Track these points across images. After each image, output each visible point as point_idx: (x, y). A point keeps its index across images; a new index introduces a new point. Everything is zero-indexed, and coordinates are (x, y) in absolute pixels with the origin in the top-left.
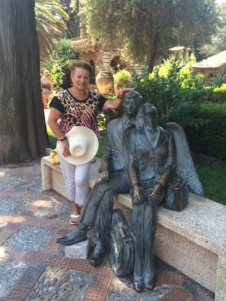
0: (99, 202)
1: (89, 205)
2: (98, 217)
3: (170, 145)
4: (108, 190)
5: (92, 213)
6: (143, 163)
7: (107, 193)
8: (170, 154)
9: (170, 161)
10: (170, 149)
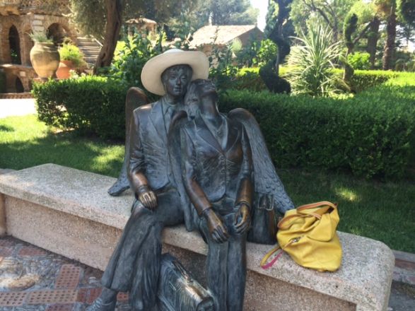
0: (141, 246)
1: (122, 255)
2: (139, 273)
3: (244, 143)
4: (154, 224)
5: (128, 267)
6: (207, 174)
7: (153, 228)
8: (245, 158)
9: (246, 167)
10: (244, 149)
